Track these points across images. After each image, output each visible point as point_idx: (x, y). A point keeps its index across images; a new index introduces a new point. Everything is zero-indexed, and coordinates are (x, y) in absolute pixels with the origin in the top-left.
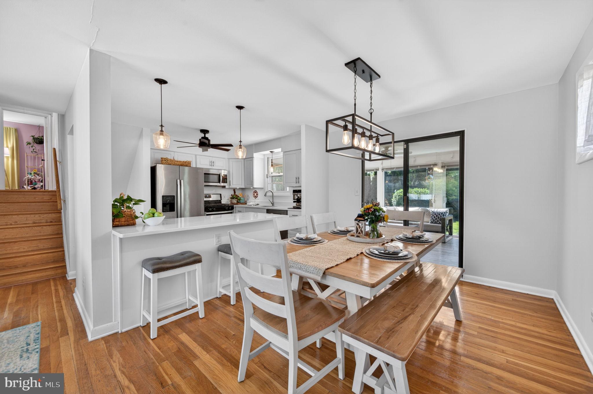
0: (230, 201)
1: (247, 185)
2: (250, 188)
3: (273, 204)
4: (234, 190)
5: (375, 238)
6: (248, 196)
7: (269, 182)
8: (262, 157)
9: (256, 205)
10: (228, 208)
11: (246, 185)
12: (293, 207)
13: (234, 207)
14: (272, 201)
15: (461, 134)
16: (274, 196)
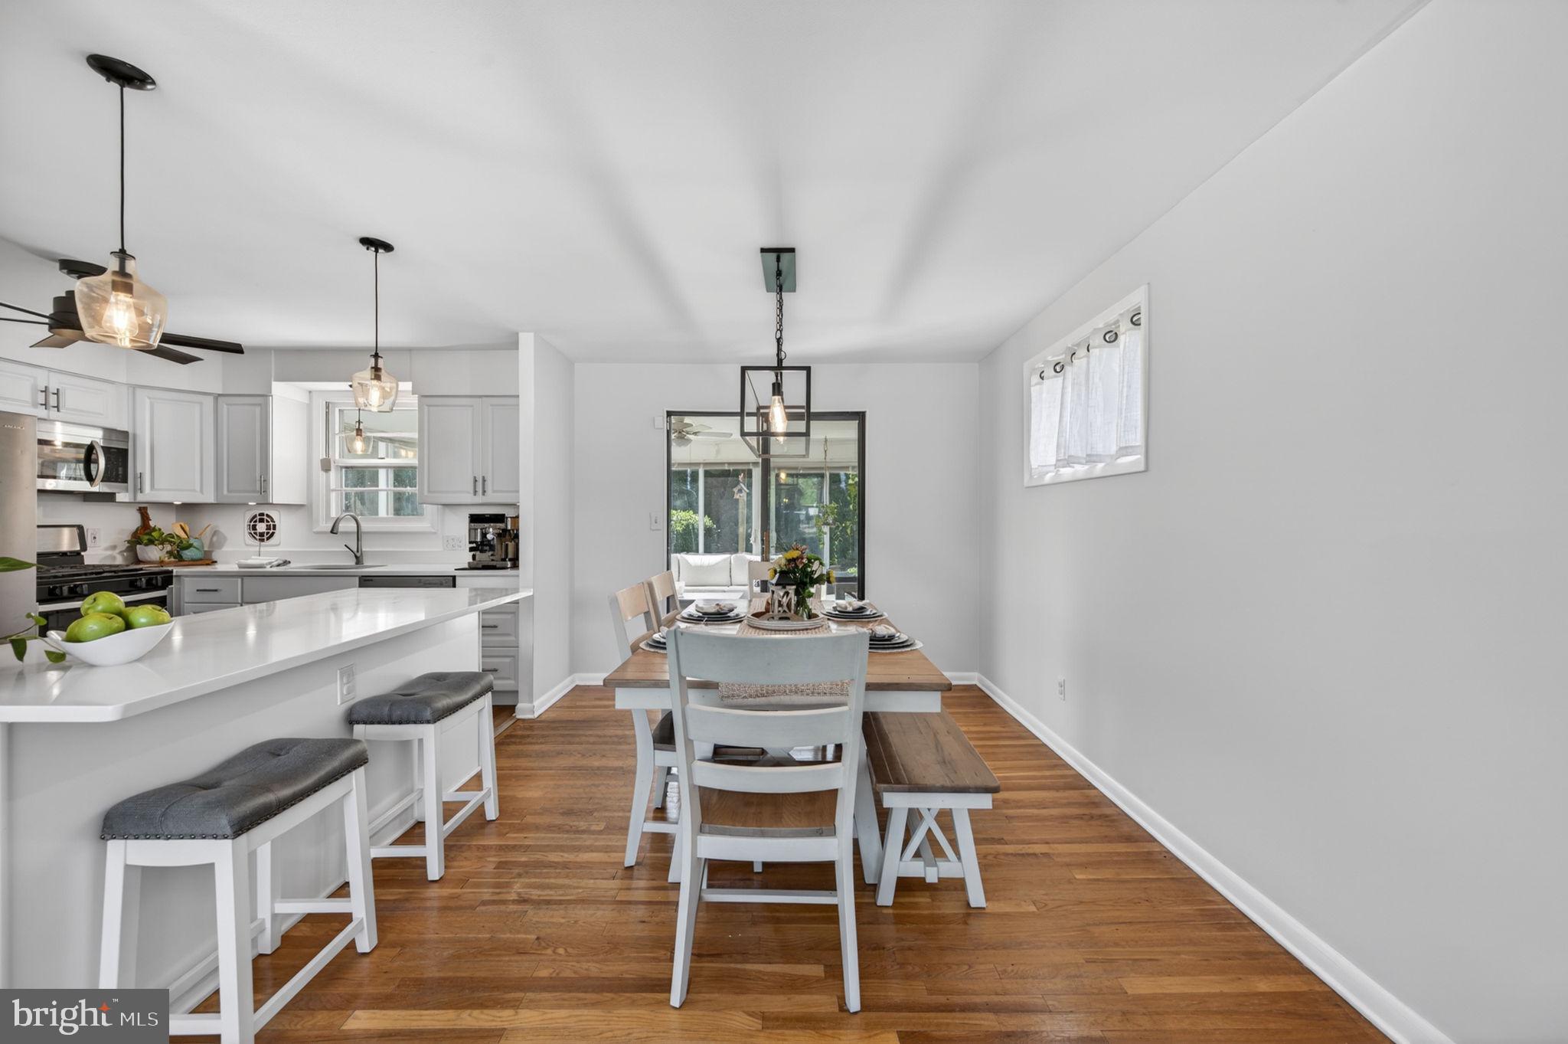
0: (121, 552)
1: (228, 491)
2: (248, 504)
3: (359, 560)
4: (143, 512)
5: (806, 619)
6: (215, 533)
7: (333, 486)
8: (304, 398)
9: (279, 565)
10: (149, 582)
11: (225, 492)
12: (467, 566)
13: (172, 577)
14: (355, 550)
15: (860, 417)
16: (365, 533)
